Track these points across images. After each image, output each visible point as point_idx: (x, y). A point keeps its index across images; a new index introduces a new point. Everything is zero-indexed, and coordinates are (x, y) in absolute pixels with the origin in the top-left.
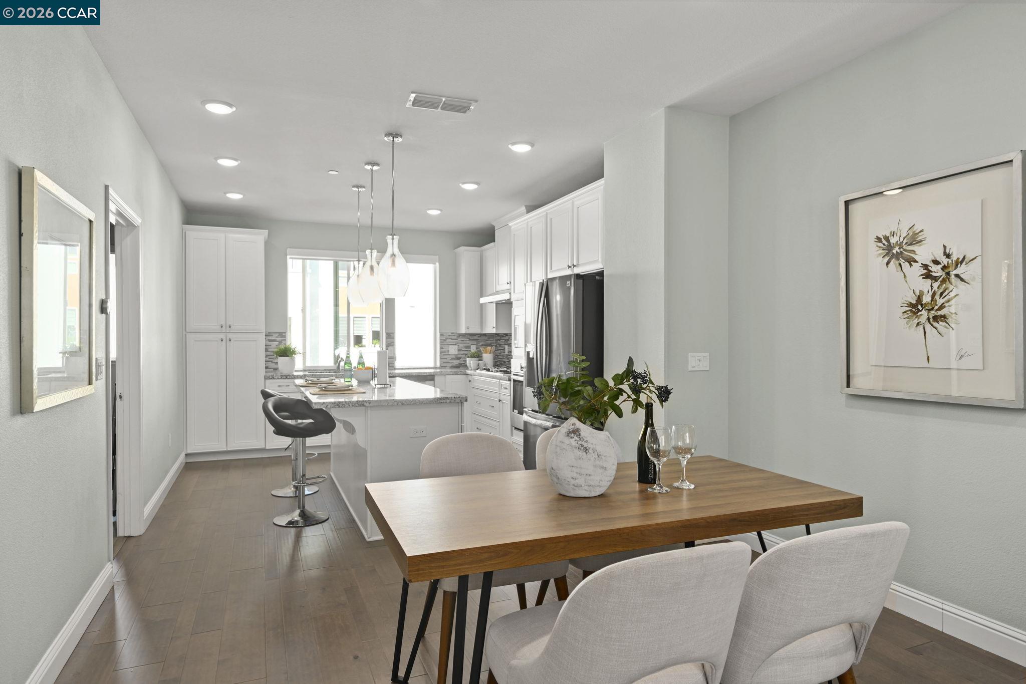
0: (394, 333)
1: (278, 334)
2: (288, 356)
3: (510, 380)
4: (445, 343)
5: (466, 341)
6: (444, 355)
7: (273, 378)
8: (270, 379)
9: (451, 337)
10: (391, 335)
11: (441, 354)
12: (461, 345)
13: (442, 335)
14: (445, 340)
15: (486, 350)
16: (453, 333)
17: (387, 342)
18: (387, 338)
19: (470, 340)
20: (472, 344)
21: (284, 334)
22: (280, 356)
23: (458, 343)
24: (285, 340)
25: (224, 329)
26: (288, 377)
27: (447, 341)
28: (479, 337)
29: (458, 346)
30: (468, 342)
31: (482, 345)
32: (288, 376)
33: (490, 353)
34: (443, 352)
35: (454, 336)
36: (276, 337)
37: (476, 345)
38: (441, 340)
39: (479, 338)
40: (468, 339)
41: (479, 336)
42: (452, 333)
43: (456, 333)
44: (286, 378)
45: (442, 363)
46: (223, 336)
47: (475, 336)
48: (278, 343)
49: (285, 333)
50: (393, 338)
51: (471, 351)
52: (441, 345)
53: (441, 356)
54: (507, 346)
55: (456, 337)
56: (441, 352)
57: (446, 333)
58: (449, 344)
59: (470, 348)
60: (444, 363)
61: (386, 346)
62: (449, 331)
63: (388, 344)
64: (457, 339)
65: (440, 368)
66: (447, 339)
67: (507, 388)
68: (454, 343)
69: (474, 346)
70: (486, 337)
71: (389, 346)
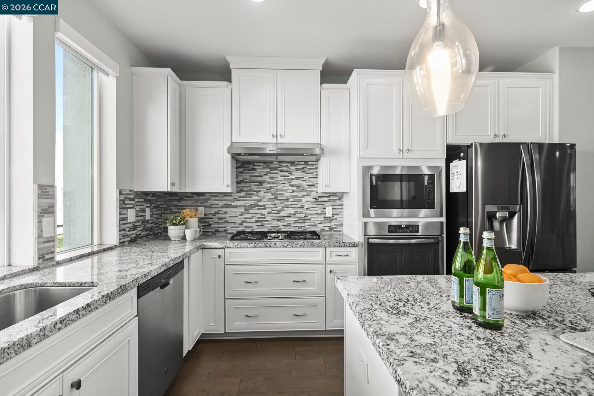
4: (123, 206)
5: (142, 202)
9: (129, 196)
10: (48, 189)
11: (120, 223)
12: (138, 209)
13: (120, 193)
14: (123, 202)
16: (131, 191)
18: (40, 196)
20: (146, 207)
23: (135, 206)
27: (126, 202)
29: (135, 210)
30: (143, 203)
31: (155, 207)
35: (131, 194)
38: (120, 200)
39: (151, 198)
41: (152, 195)
42: (129, 191)
43: (133, 191)
45: (121, 237)
47: (149, 195)
51: (145, 216)
52: (120, 208)
53: (119, 227)
54: (203, 208)
55: (132, 196)
56: (120, 221)
57: (125, 190)
58: (127, 208)
59: (145, 212)
60: (122, 236)
61: (39, 216)
62: (127, 188)
63: (42, 210)
64: (134, 200)
65: (120, 246)
66: (125, 200)
67: (347, 255)
68: (131, 206)
69: (149, 209)
70: (156, 197)
71: (45, 215)
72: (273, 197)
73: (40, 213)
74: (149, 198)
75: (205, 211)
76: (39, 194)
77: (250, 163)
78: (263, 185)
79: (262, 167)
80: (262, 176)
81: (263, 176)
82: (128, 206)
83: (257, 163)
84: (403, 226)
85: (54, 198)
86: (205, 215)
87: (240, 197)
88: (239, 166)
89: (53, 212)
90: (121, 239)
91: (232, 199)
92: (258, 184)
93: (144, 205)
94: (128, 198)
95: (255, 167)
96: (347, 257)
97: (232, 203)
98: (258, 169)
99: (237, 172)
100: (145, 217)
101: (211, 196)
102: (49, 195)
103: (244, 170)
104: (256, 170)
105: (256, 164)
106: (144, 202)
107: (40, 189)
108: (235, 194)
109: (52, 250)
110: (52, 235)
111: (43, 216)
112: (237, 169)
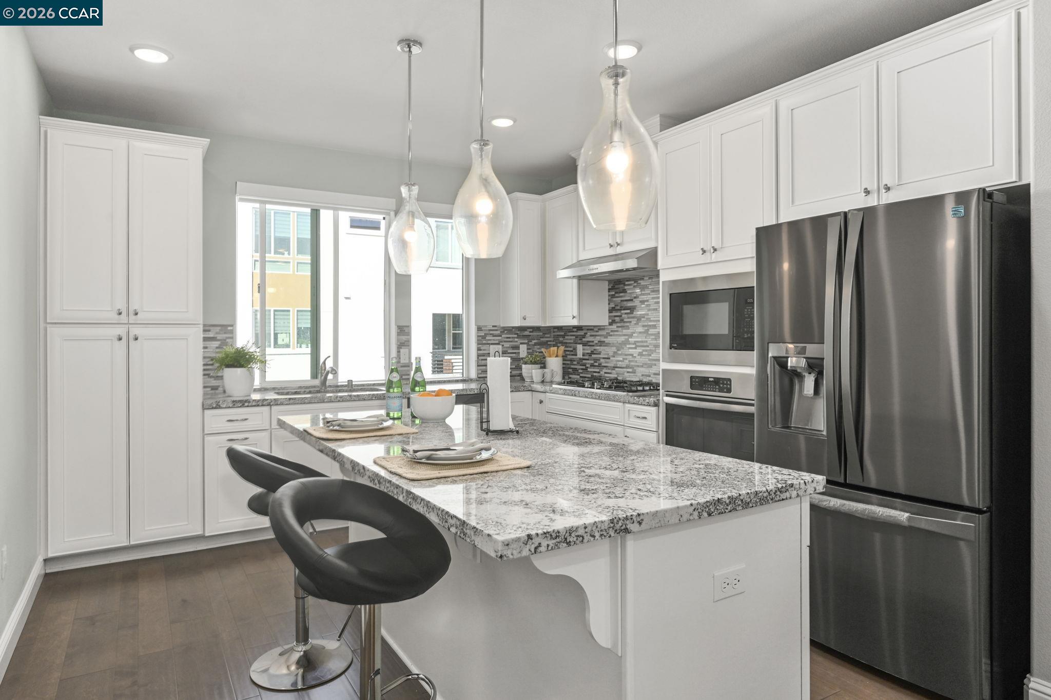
0: (409, 327)
1: (219, 328)
2: (241, 366)
3: (656, 405)
4: (484, 342)
5: (515, 338)
6: (482, 360)
7: (218, 407)
8: (213, 408)
9: (491, 332)
10: (405, 329)
11: (478, 358)
12: (507, 345)
13: (479, 329)
14: (484, 337)
15: (549, 352)
16: (495, 326)
17: (398, 340)
18: (399, 334)
19: (519, 337)
20: (521, 343)
21: (229, 328)
22: (228, 366)
23: (502, 342)
24: (232, 338)
25: (123, 318)
26: (246, 404)
27: (487, 338)
28: (530, 332)
29: (503, 345)
30: (516, 340)
31: (535, 344)
32: (246, 401)
33: (557, 356)
34: (481, 356)
35: (496, 330)
36: (217, 333)
37: (527, 344)
38: (478, 336)
39: (531, 334)
40: (516, 336)
41: (531, 330)
42: (493, 326)
43: (500, 327)
44: (243, 406)
45: (480, 372)
46: (121, 331)
47: (526, 330)
48: (219, 343)
49: (232, 326)
50: (409, 334)
51: (519, 353)
52: (478, 344)
53: (478, 362)
54: (581, 345)
55: (499, 332)
56: (478, 356)
57: (486, 326)
58: (489, 344)
59: (519, 349)
60: (482, 372)
61: (398, 348)
62: (489, 323)
63: (400, 343)
64: (501, 336)
65: (477, 380)
66: (486, 336)
67: (645, 418)
68: (497, 342)
69: (525, 346)
70: (541, 332)
71: (402, 347)
72: (643, 331)
73: (399, 345)
74: (527, 333)
75: (583, 349)
76: (398, 333)
77: (621, 282)
78: (634, 313)
79: (632, 287)
80: (632, 300)
81: (634, 300)
82: (489, 342)
83: (627, 281)
84: (710, 379)
85: (409, 335)
86: (583, 355)
87: (612, 331)
88: (610, 287)
89: (409, 346)
90: (481, 374)
91: (605, 334)
92: (629, 311)
93: (517, 342)
94: (490, 334)
95: (626, 287)
96: (644, 421)
97: (605, 340)
98: (629, 289)
99: (609, 295)
100: (519, 355)
101: (588, 330)
102: (406, 333)
103: (616, 293)
104: (626, 292)
105: (627, 283)
106: (517, 338)
107: (399, 329)
108: (607, 327)
109: (408, 373)
110: (407, 361)
111: (401, 348)
112: (609, 292)
